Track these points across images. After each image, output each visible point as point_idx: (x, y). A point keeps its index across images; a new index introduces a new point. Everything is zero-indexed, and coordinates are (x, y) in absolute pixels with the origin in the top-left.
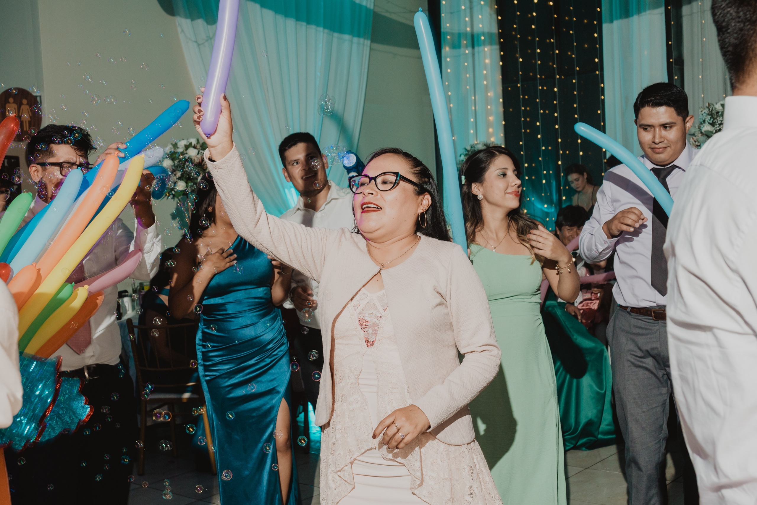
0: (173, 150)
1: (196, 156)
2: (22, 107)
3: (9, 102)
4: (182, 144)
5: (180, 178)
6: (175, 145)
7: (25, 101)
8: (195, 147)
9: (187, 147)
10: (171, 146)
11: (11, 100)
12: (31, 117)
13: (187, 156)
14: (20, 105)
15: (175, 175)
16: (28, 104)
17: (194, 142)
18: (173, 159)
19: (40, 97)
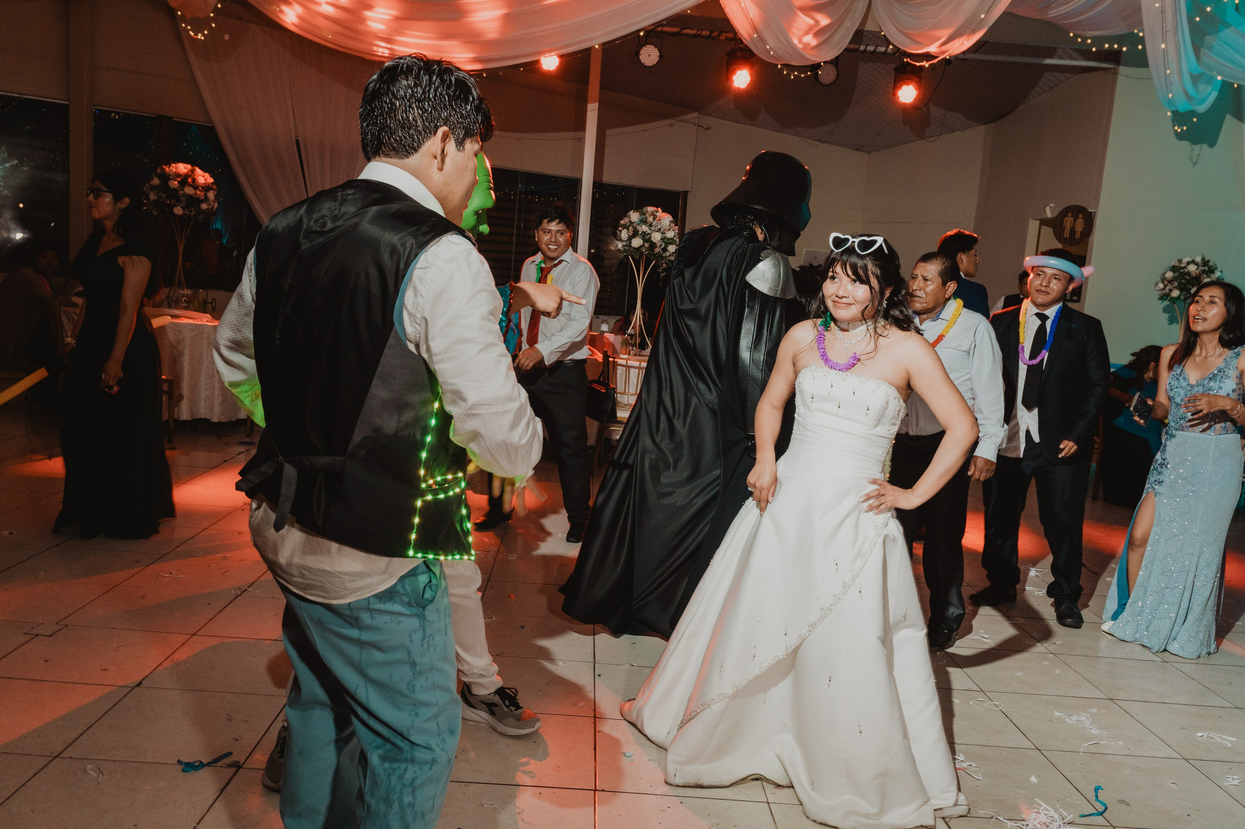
1: (1194, 271)
2: (1078, 220)
3: (1068, 216)
4: (1185, 260)
5: (1176, 288)
6: (1180, 261)
7: (1081, 216)
8: (1197, 264)
9: (1189, 263)
10: (1177, 261)
11: (1070, 214)
12: (1083, 228)
14: (1076, 218)
15: (1172, 284)
16: (1083, 218)
18: (1174, 272)
19: (1095, 212)
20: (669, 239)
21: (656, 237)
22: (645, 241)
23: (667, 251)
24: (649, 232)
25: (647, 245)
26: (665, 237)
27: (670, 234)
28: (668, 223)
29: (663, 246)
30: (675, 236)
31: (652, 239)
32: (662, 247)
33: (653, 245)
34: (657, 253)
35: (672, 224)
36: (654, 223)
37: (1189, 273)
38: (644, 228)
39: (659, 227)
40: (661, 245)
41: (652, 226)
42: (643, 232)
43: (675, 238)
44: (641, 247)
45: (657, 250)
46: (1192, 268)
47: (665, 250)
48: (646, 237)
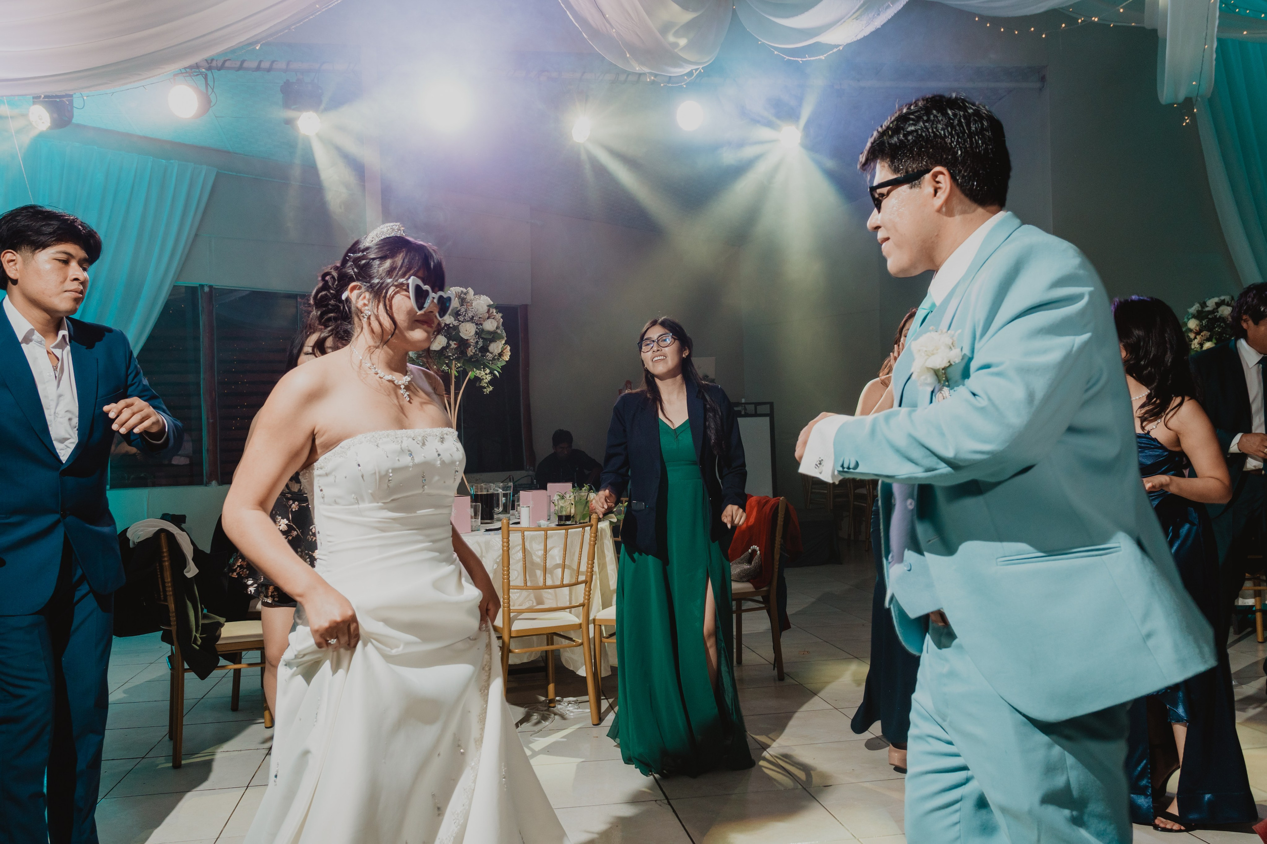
0: (1200, 309)
4: (1211, 303)
6: (1204, 305)
8: (1228, 305)
9: (1218, 305)
13: (1218, 315)
17: (1227, 298)
20: (489, 333)
21: (468, 331)
22: (449, 338)
23: (488, 351)
24: (456, 323)
25: (453, 345)
26: (483, 330)
27: (490, 325)
28: (486, 308)
29: (481, 344)
30: (497, 328)
31: (462, 335)
32: (479, 347)
33: (463, 344)
34: (472, 357)
35: (491, 310)
36: (463, 310)
37: (1222, 319)
38: (448, 319)
39: (470, 315)
40: (477, 342)
41: (460, 315)
42: (446, 325)
43: (499, 331)
44: (444, 349)
45: (471, 351)
46: (1226, 311)
47: (484, 350)
48: (451, 333)
